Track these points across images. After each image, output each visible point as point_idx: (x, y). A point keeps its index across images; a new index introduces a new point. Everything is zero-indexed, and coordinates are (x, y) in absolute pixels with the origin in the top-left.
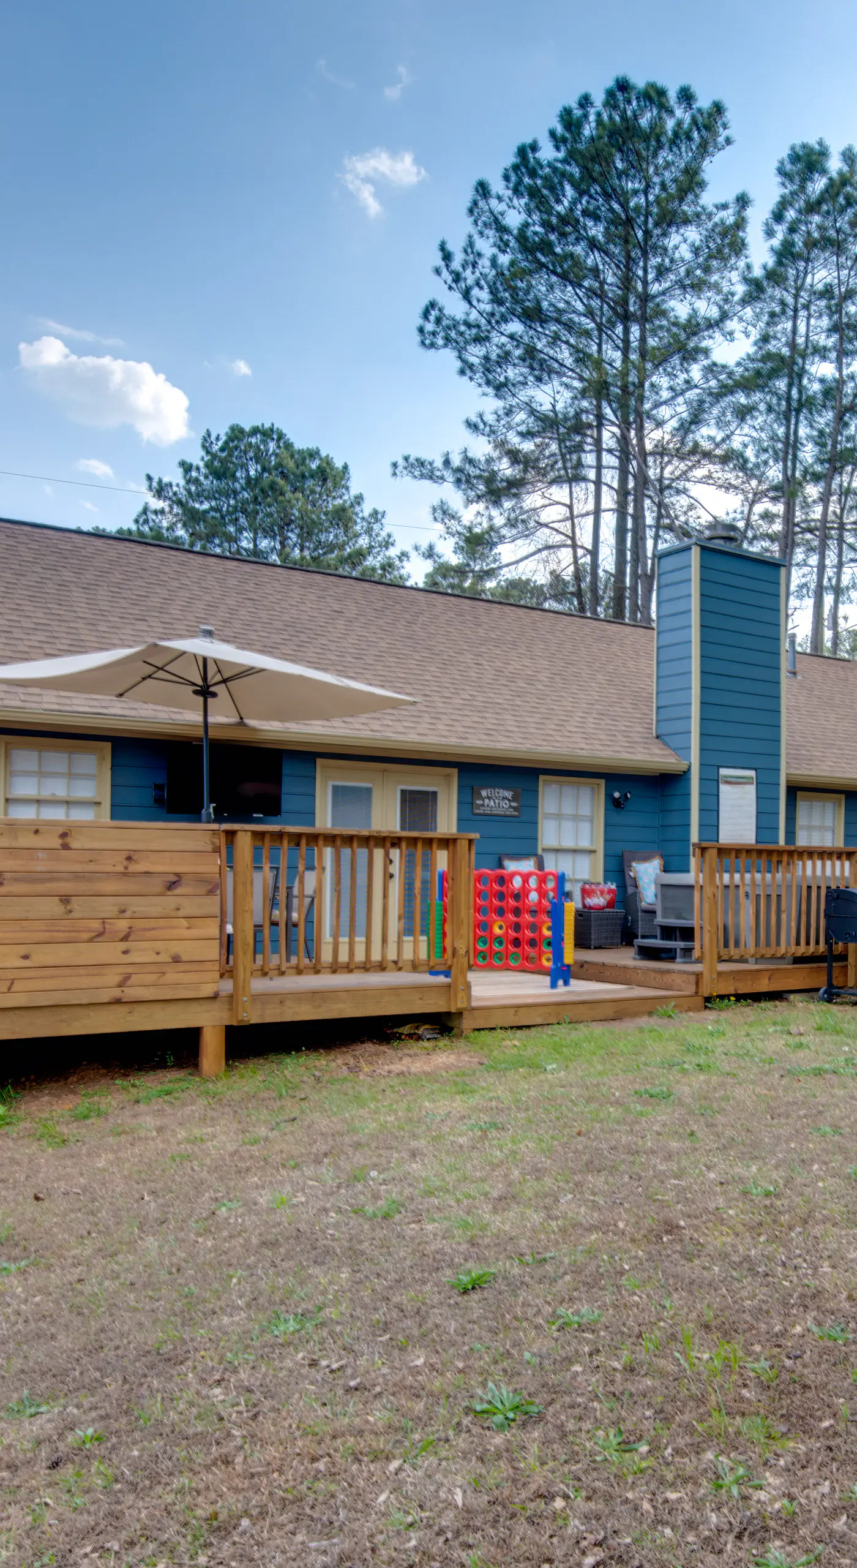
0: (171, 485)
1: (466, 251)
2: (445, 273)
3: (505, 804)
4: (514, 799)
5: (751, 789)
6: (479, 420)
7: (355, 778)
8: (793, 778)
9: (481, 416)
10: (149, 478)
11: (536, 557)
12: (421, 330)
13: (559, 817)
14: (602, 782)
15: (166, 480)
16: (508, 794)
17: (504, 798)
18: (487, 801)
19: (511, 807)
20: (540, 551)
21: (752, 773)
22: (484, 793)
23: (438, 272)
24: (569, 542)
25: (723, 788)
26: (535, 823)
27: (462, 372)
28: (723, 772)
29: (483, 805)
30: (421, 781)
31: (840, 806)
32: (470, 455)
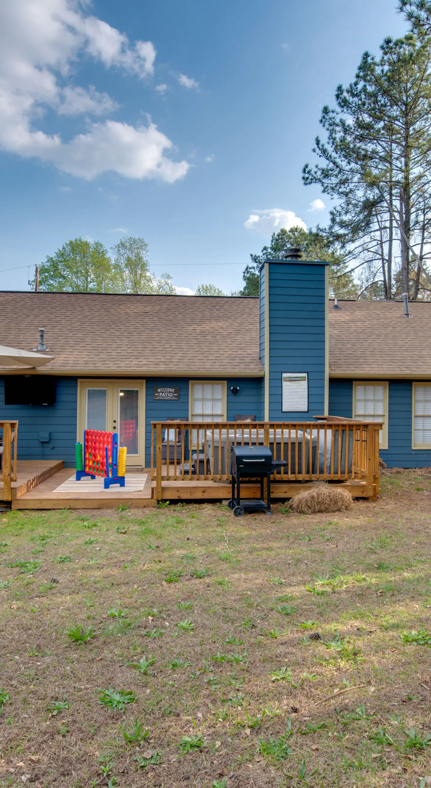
0: (259, 257)
1: (329, 139)
2: (317, 150)
3: (171, 395)
4: (175, 392)
5: (305, 384)
6: (334, 210)
7: (97, 386)
8: (332, 376)
9: (335, 208)
10: (251, 255)
11: (362, 266)
12: (303, 178)
13: (203, 400)
14: (226, 382)
15: (257, 255)
16: (172, 390)
17: (170, 392)
18: (161, 394)
19: (173, 396)
20: (363, 264)
21: (305, 375)
22: (159, 390)
23: (314, 151)
24: (380, 257)
25: (284, 383)
26: (187, 402)
27: (324, 191)
28: (284, 375)
29: (159, 396)
30: (132, 386)
31: (386, 387)
32: (321, 227)
